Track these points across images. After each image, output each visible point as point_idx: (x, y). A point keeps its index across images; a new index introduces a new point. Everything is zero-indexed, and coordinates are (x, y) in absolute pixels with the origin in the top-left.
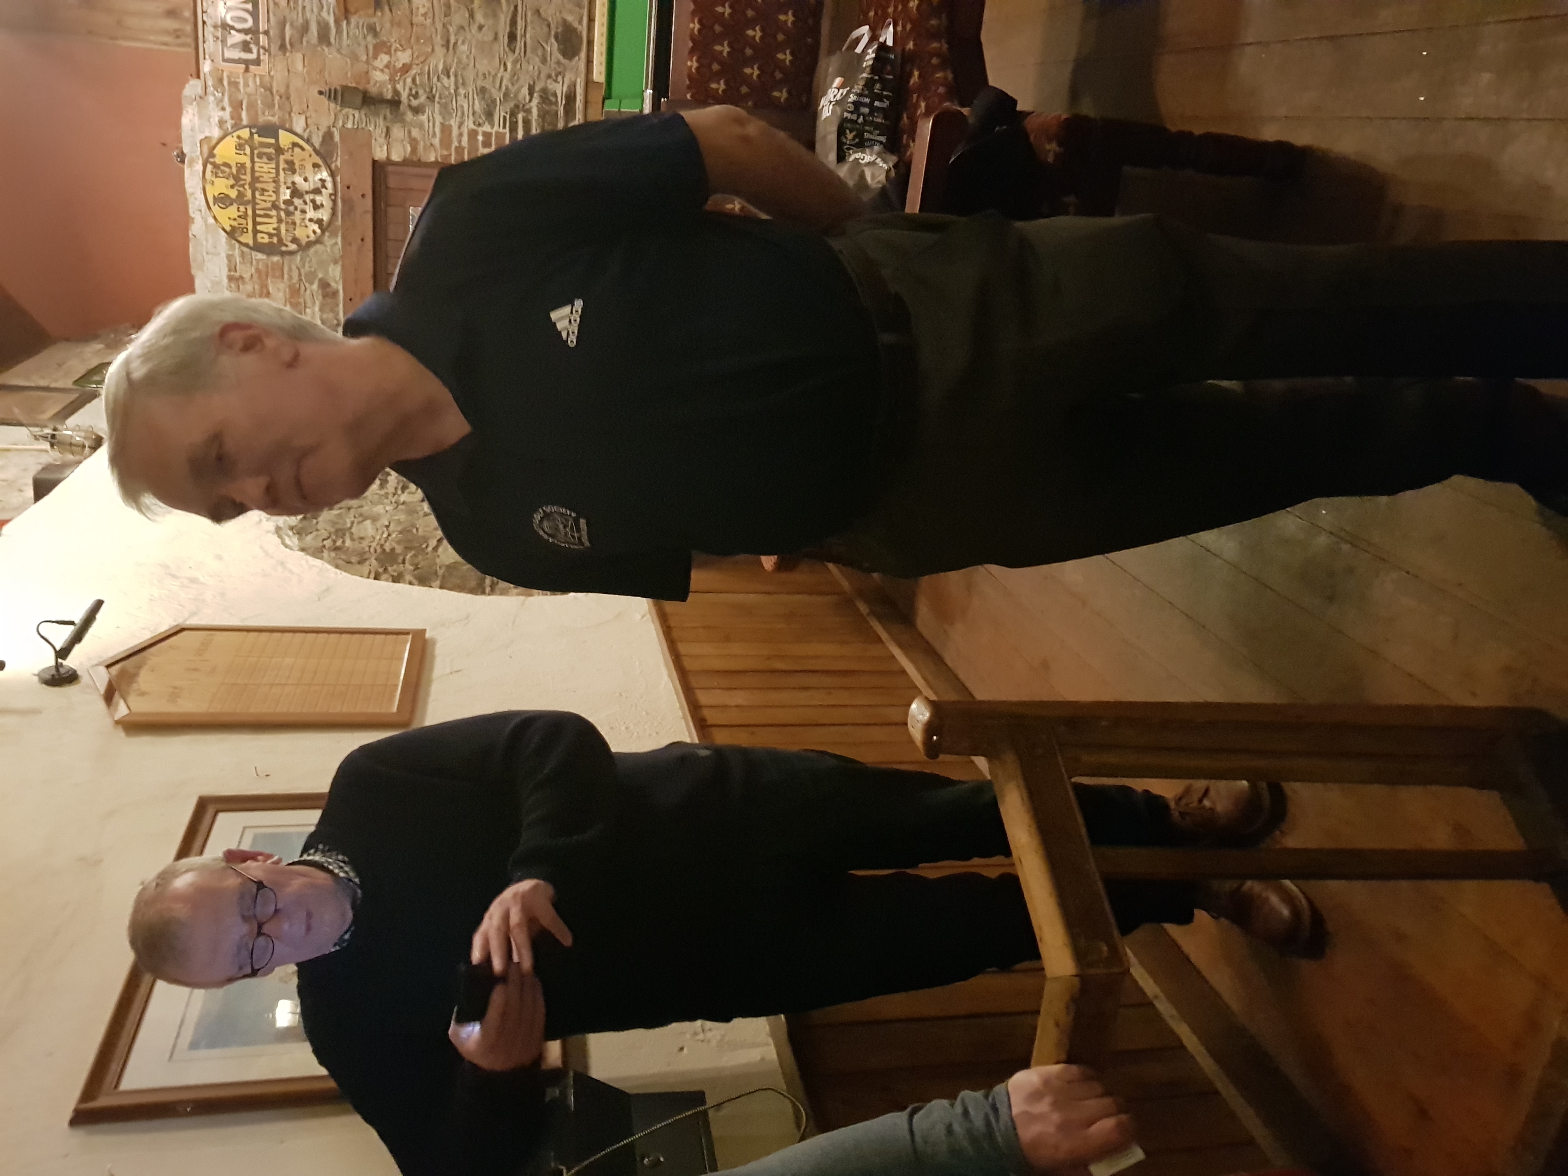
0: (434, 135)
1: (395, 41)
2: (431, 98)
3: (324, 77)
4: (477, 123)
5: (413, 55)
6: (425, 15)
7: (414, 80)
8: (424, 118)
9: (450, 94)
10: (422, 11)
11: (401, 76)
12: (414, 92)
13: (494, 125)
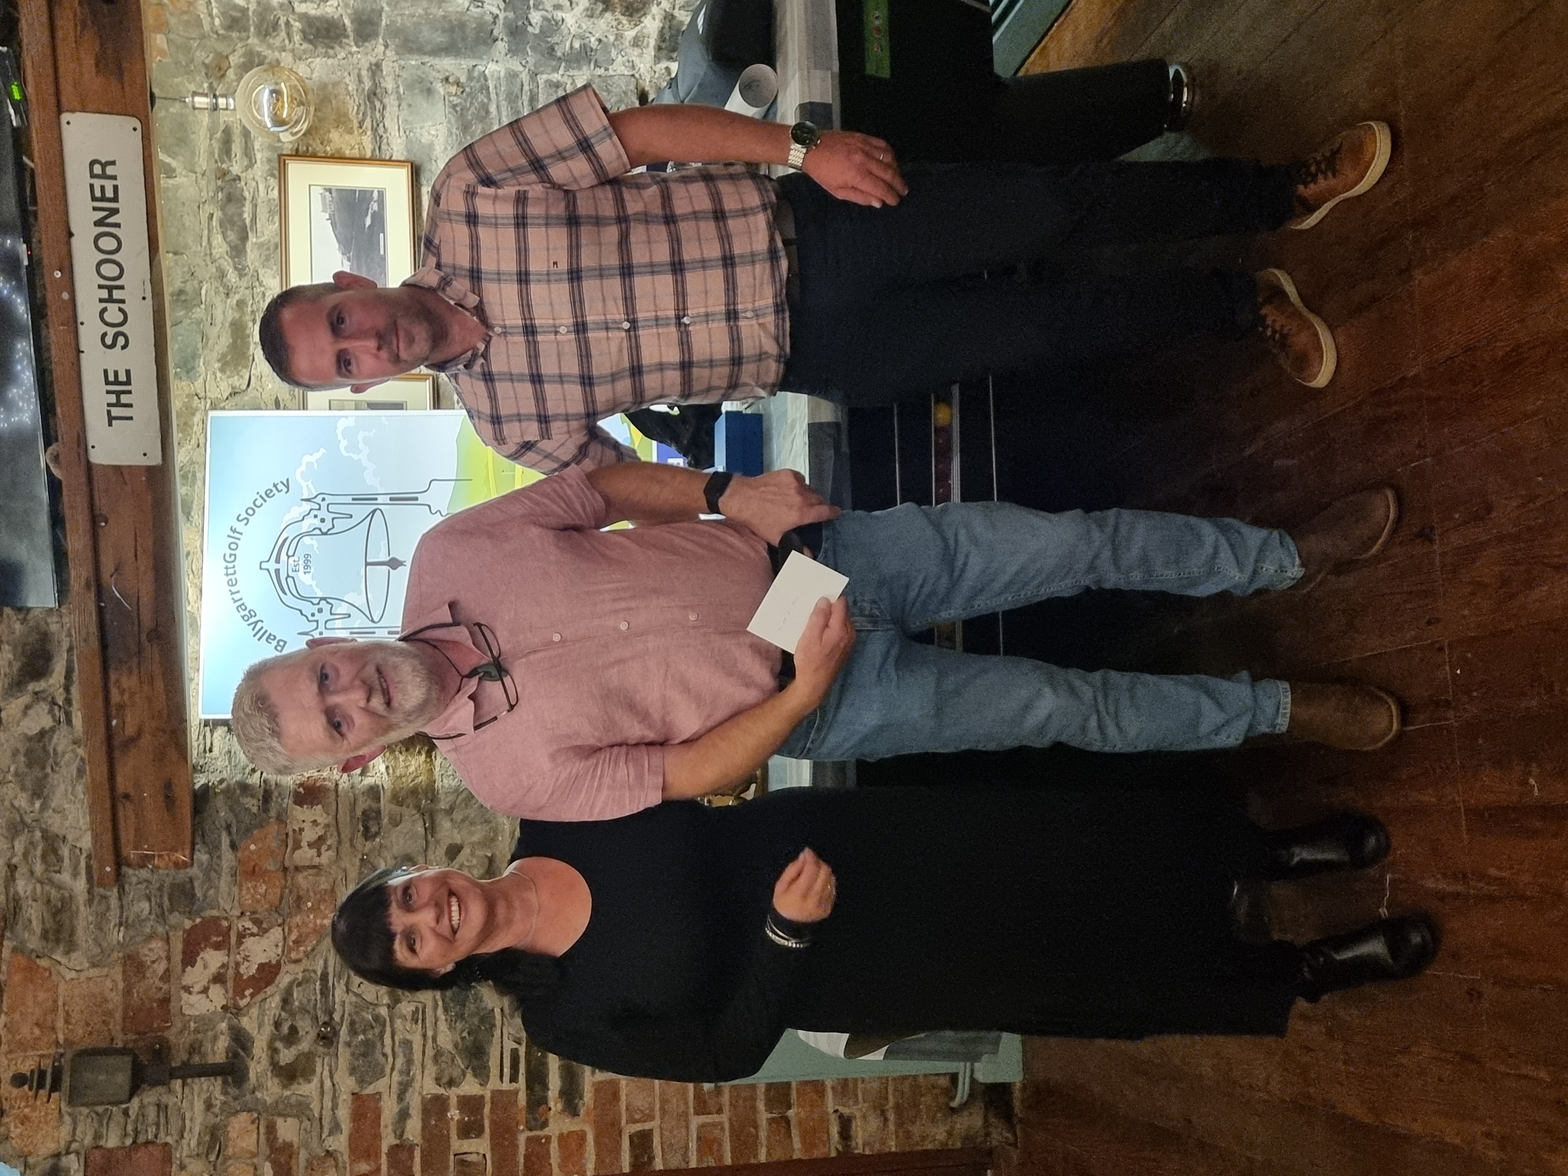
0: (336, 1128)
1: (242, 914)
2: (327, 1039)
3: (53, 1029)
4: (445, 1080)
5: (285, 939)
6: (317, 844)
7: (286, 1001)
8: (307, 1089)
9: (377, 1018)
10: (310, 835)
11: (252, 996)
12: (285, 1029)
13: (488, 1077)
